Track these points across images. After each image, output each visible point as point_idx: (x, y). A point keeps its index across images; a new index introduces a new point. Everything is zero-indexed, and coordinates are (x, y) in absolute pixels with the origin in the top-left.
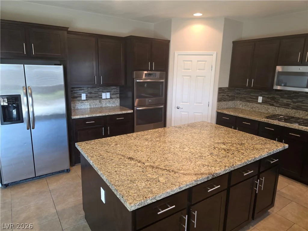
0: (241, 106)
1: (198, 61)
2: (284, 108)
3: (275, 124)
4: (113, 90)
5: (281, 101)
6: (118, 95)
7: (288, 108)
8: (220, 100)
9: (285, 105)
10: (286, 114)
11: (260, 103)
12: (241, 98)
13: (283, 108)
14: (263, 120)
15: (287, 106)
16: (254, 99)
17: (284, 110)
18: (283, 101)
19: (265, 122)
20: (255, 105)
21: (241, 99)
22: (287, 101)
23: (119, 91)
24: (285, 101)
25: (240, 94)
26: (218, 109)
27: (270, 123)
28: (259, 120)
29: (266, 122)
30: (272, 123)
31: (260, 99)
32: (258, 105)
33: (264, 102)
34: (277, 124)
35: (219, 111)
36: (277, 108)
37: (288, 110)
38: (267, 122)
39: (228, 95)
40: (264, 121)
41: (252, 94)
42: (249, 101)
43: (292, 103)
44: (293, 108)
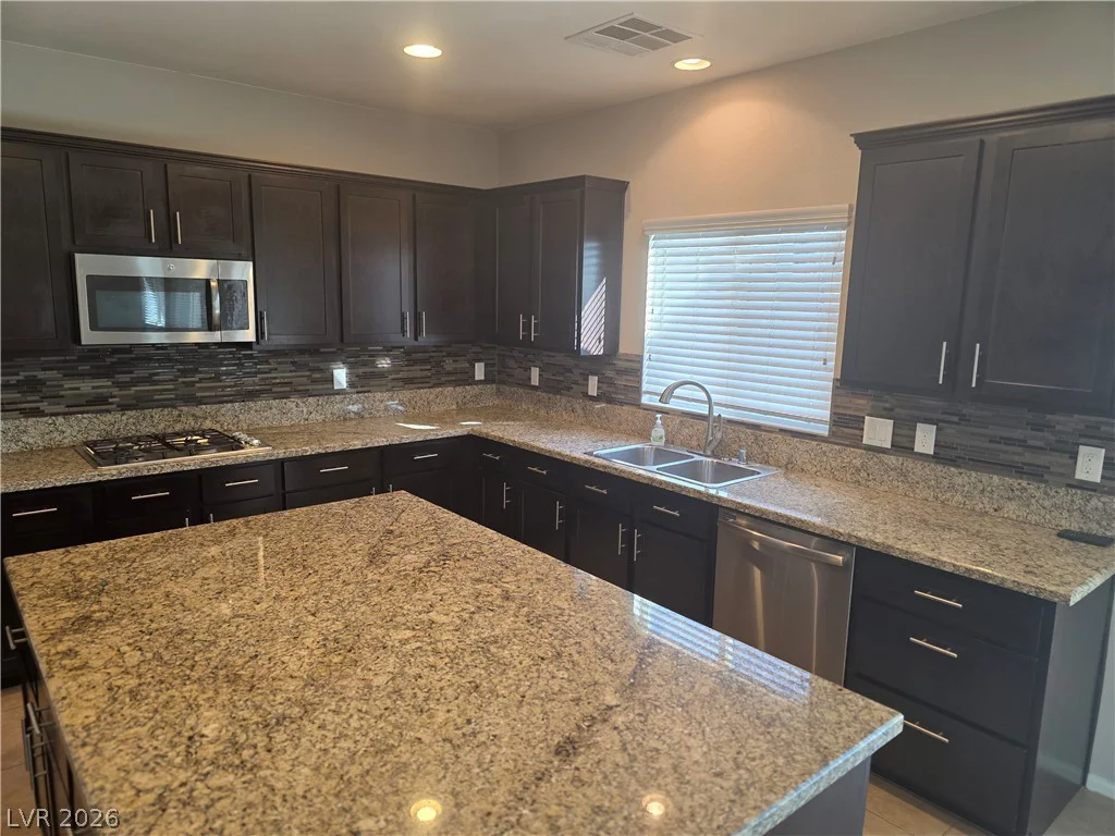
2: (90, 415)
3: (169, 471)
5: (71, 389)
7: (109, 411)
9: (89, 403)
10: (104, 433)
13: (85, 415)
14: (114, 472)
15: (98, 403)
17: (95, 420)
18: (78, 389)
19: (124, 476)
22: (93, 388)
24: (86, 387)
27: (145, 473)
28: (96, 479)
29: (129, 475)
30: (157, 472)
34: (175, 469)
37: (109, 418)
38: (133, 475)
40: (121, 474)
43: (115, 391)
44: (124, 408)
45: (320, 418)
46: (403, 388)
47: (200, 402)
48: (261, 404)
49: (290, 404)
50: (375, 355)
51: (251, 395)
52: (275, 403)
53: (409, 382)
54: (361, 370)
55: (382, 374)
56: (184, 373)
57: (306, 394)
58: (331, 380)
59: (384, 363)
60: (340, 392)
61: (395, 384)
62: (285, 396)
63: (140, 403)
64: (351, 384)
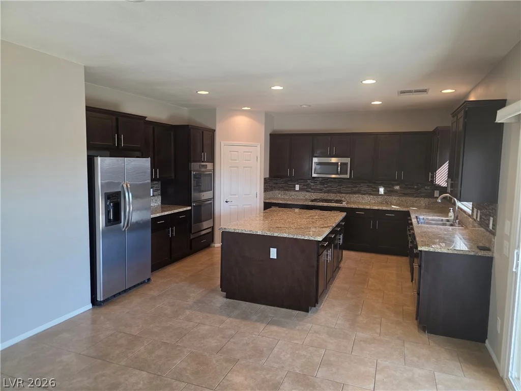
0: (280, 195)
1: (244, 152)
2: (318, 193)
4: (155, 186)
6: (159, 192)
8: (266, 190)
9: (318, 190)
11: (297, 191)
12: (279, 187)
15: (320, 191)
16: (292, 187)
20: (293, 193)
21: (279, 189)
23: (160, 186)
25: (277, 183)
26: (265, 199)
31: (297, 187)
32: (296, 193)
33: (301, 189)
35: (267, 201)
36: (313, 193)
37: (322, 194)
39: (269, 186)
41: (289, 183)
42: (287, 190)
43: (324, 188)
44: (325, 192)
45: (374, 202)
46: (403, 196)
47: (342, 193)
48: (357, 195)
49: (365, 197)
50: (394, 185)
51: (355, 193)
52: (361, 196)
53: (406, 195)
54: (389, 189)
55: (396, 191)
56: (339, 185)
57: (370, 194)
58: (379, 191)
59: (397, 188)
60: (381, 195)
61: (401, 194)
62: (364, 194)
63: (328, 192)
64: (385, 193)
